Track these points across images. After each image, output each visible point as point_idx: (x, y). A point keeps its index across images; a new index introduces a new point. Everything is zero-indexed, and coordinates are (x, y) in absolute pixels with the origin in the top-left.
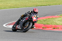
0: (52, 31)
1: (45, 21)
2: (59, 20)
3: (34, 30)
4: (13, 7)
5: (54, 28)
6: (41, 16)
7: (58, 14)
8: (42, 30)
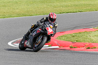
0: (85, 53)
1: (74, 36)
2: (95, 36)
3: (57, 52)
4: (23, 15)
5: (89, 48)
6: (68, 29)
7: (95, 26)
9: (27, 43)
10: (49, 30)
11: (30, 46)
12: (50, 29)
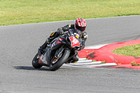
1: (137, 49)
3: (113, 71)
4: (66, 18)
8: (131, 70)
9: (43, 59)
10: (73, 41)
11: (46, 63)
12: (74, 39)
